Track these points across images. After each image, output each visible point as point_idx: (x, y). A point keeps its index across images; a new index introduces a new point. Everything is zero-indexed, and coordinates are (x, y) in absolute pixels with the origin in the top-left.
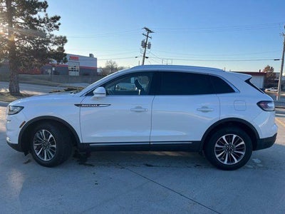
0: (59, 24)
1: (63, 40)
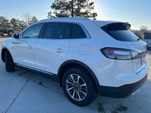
0: (93, 6)
1: (95, 15)
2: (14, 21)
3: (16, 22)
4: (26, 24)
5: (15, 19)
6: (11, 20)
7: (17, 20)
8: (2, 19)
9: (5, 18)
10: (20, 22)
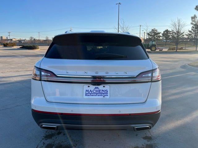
2: (167, 33)
3: (169, 34)
4: (182, 36)
5: (169, 30)
6: (164, 31)
7: (171, 31)
8: (153, 32)
9: (156, 30)
10: (174, 34)
